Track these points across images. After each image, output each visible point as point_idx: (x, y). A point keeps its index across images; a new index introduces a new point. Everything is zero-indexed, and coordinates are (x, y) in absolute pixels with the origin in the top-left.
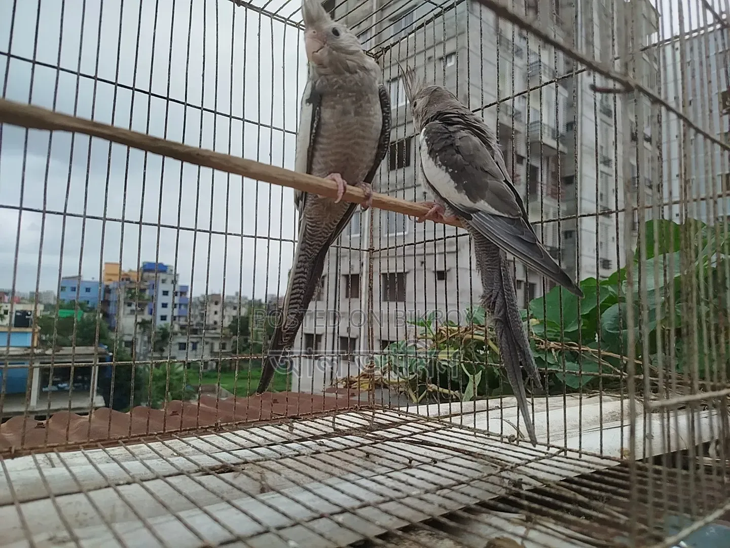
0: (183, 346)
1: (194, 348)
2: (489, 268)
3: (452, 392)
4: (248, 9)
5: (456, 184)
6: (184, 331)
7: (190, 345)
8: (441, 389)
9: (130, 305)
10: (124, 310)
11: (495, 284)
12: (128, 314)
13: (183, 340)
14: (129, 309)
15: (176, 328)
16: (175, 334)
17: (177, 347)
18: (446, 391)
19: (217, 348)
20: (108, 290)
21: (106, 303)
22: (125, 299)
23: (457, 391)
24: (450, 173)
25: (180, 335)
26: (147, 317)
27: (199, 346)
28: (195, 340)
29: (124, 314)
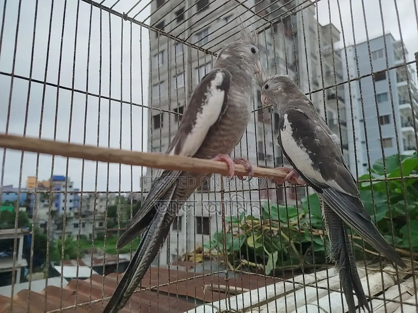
0: (76, 226)
1: (84, 226)
2: (334, 227)
3: (258, 265)
4: (132, 23)
5: (313, 163)
6: (77, 216)
7: (81, 225)
8: (250, 263)
9: (43, 201)
10: (40, 205)
11: (340, 239)
12: (42, 207)
13: (77, 221)
14: (42, 204)
15: (72, 215)
16: (72, 218)
17: (73, 226)
18: (254, 264)
19: (97, 226)
20: (29, 194)
21: (28, 201)
22: (40, 198)
23: (261, 265)
24: (309, 154)
25: (74, 219)
26: (54, 208)
27: (86, 225)
28: (84, 221)
29: (40, 207)
